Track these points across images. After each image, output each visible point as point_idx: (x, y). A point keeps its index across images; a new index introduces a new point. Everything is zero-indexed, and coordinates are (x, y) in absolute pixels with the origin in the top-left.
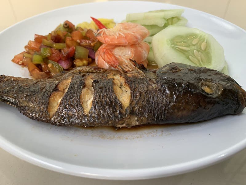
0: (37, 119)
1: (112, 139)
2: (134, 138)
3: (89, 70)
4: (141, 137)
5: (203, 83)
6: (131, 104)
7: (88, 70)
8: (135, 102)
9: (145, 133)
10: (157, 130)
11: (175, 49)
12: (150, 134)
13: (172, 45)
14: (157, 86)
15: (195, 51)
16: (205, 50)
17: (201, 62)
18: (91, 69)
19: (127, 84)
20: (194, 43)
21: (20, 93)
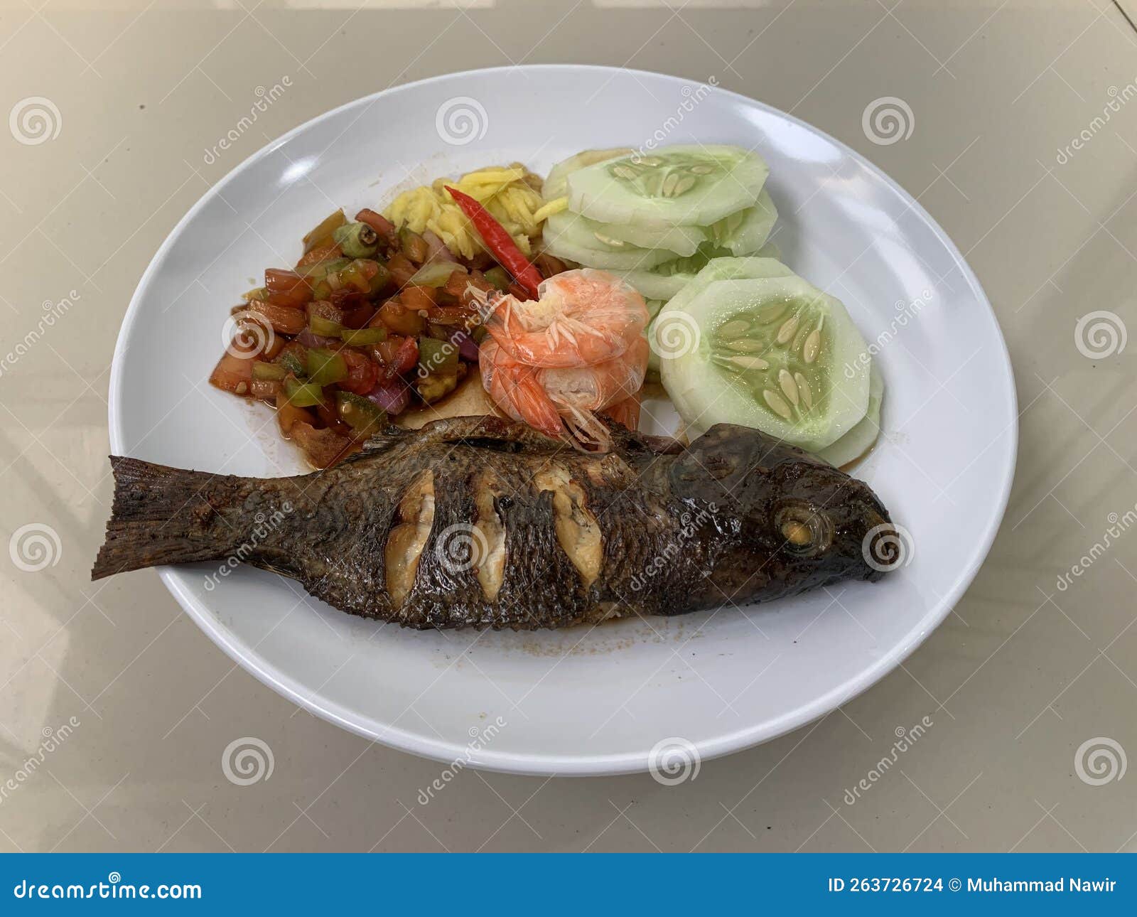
0: (358, 612)
1: (557, 653)
2: (609, 650)
3: (473, 432)
4: (628, 646)
5: (786, 513)
6: (602, 575)
7: (471, 434)
8: (613, 566)
9: (637, 631)
10: (667, 622)
11: (723, 368)
12: (649, 634)
13: (714, 353)
14: (669, 521)
15: (782, 372)
16: (814, 363)
17: (796, 407)
18: (477, 428)
19: (591, 514)
20: (781, 338)
21: (298, 535)
